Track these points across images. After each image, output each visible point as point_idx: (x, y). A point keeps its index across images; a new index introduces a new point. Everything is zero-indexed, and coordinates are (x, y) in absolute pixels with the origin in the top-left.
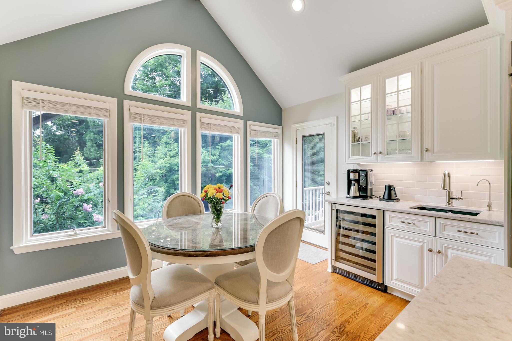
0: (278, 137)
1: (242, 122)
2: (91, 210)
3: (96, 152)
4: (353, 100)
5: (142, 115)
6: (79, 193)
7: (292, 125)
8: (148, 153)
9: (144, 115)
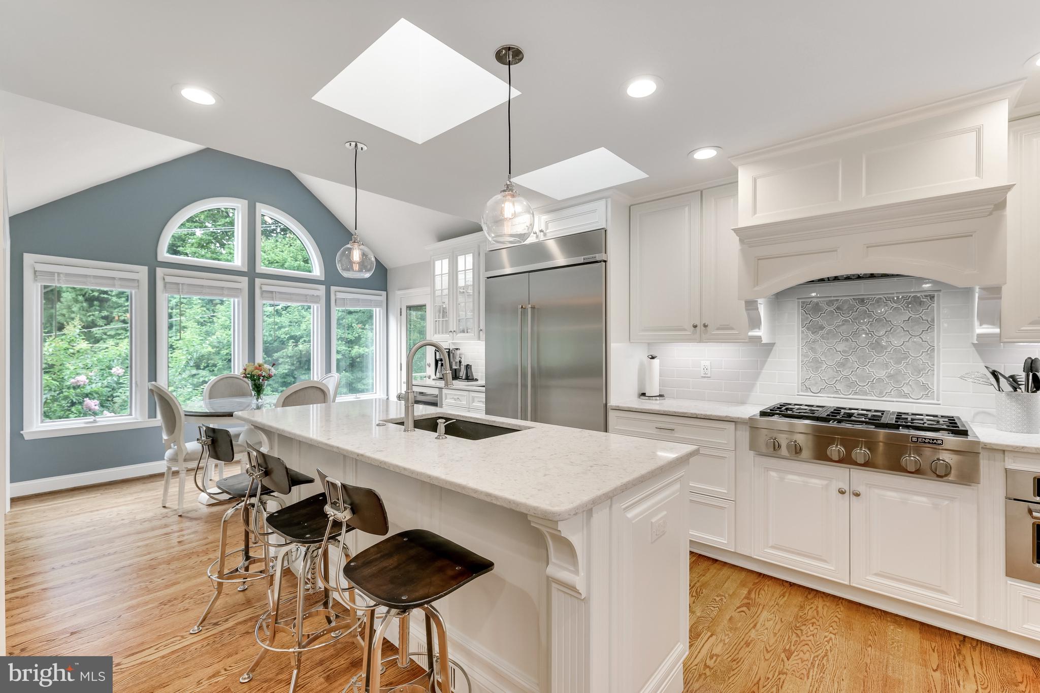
0: (380, 306)
1: (323, 288)
2: (97, 408)
3: (84, 312)
4: (436, 274)
5: (180, 285)
6: (81, 383)
7: (396, 291)
8: (198, 317)
9: (182, 284)
